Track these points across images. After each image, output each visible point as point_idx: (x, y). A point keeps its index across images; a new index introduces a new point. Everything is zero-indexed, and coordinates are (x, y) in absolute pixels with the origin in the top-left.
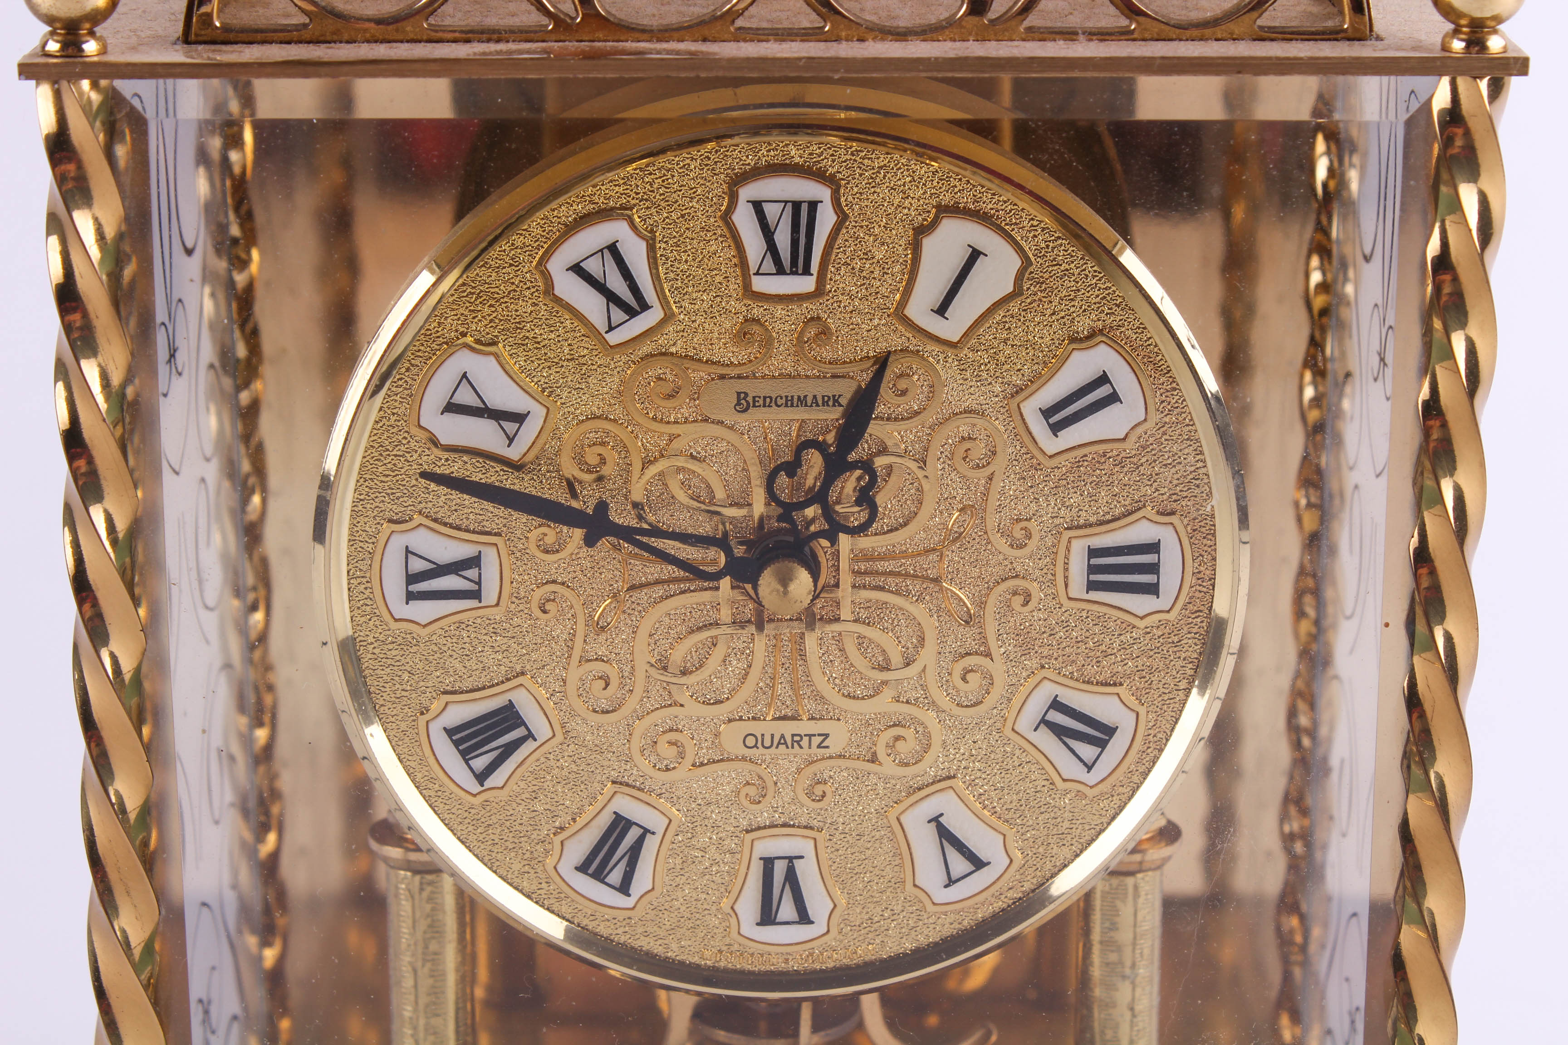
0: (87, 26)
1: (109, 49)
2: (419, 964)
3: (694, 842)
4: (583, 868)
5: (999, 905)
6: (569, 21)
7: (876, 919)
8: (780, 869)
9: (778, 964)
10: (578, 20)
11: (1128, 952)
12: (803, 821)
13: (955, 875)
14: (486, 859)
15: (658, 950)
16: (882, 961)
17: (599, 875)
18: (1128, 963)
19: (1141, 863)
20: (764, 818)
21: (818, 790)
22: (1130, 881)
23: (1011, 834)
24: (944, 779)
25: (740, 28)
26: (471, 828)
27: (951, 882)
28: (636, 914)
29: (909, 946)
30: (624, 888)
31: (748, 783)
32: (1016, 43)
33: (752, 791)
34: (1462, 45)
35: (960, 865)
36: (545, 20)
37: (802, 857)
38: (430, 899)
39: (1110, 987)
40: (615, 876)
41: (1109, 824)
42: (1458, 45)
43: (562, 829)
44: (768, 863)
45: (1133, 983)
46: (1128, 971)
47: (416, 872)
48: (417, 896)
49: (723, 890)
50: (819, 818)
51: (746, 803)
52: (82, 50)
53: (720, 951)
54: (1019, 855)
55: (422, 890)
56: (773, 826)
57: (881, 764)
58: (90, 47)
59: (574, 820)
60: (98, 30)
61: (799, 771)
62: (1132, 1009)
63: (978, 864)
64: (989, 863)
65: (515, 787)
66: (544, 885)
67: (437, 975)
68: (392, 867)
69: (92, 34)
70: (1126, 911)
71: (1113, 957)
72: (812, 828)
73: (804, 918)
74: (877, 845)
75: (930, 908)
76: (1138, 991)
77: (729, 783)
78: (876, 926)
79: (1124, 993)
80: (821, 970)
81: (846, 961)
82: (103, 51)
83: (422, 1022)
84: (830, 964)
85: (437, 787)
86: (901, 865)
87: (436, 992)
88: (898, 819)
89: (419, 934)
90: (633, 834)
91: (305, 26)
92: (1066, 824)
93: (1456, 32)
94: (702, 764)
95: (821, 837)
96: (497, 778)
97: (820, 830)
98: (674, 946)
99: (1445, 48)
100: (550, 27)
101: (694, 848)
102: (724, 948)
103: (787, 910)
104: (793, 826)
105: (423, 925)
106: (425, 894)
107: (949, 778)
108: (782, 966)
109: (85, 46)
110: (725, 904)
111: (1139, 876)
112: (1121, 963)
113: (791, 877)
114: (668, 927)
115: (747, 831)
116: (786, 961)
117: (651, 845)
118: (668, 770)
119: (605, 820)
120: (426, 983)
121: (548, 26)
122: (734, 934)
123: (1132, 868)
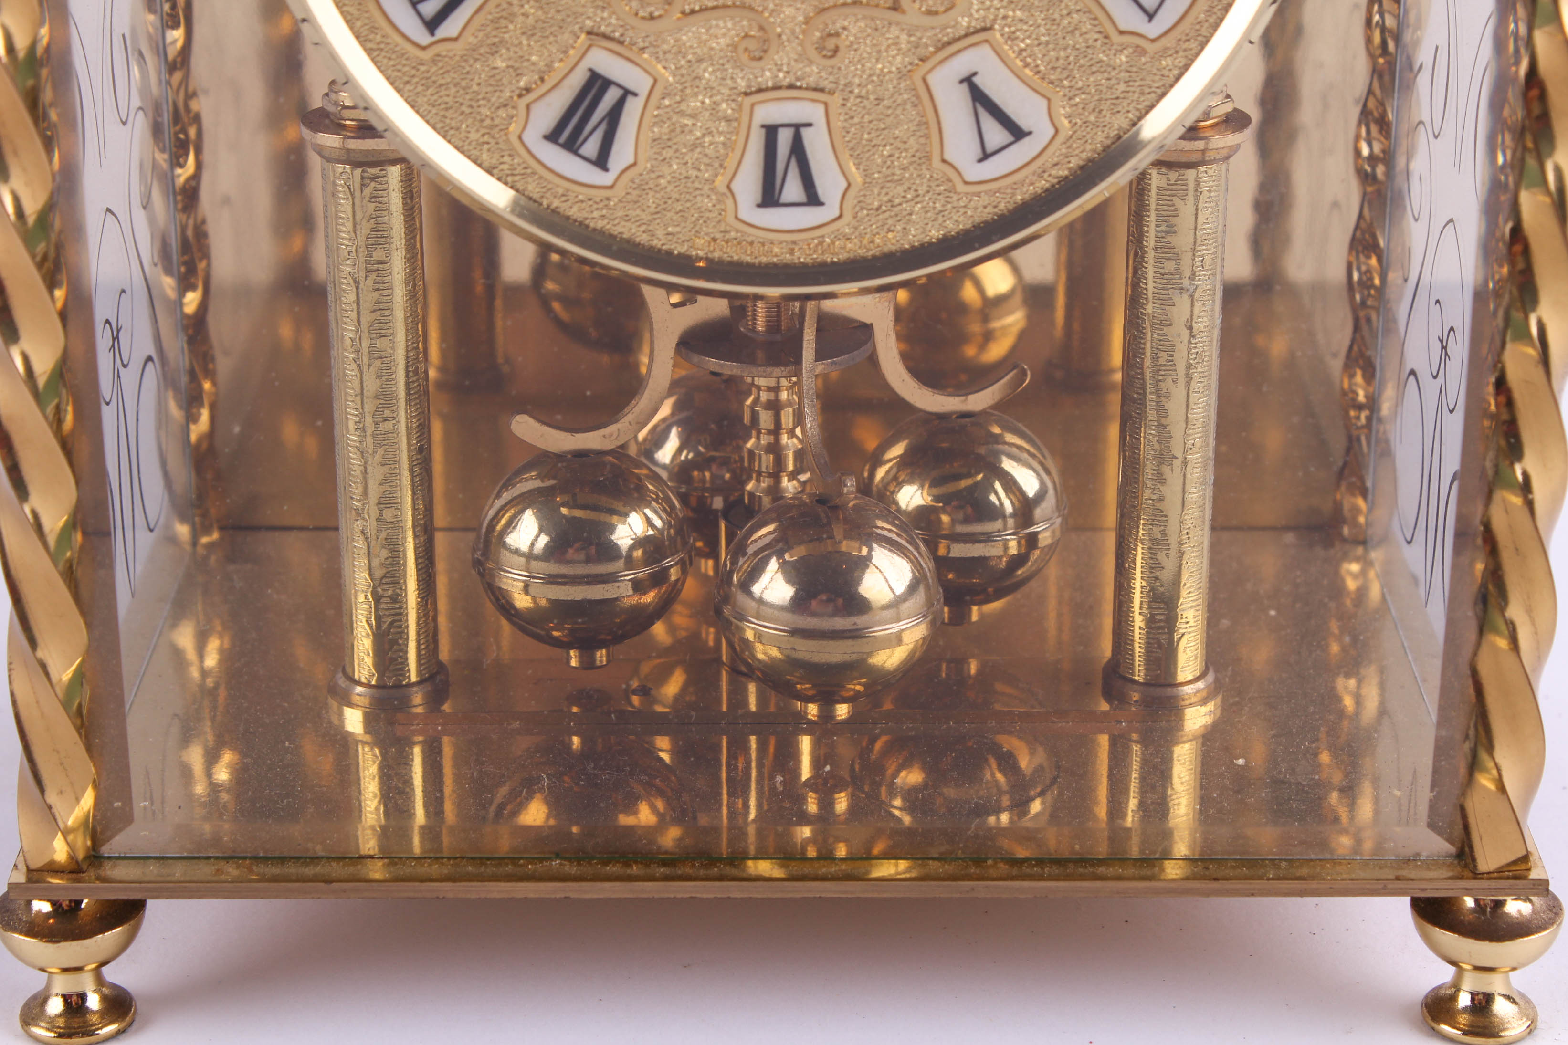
2: (362, 274)
3: (683, 106)
4: (552, 137)
5: (1043, 184)
7: (897, 201)
8: (784, 138)
9: (779, 254)
11: (1186, 259)
12: (812, 81)
13: (990, 148)
14: (439, 126)
15: (643, 238)
16: (904, 252)
17: (572, 146)
18: (1187, 273)
19: (1203, 151)
20: (767, 78)
21: (831, 43)
22: (1191, 174)
23: (1057, 101)
24: (977, 31)
26: (420, 88)
27: (986, 156)
28: (619, 191)
29: (935, 234)
30: (601, 161)
31: (747, 36)
33: (752, 45)
35: (996, 135)
37: (809, 125)
38: (373, 198)
39: (1165, 302)
40: (591, 147)
41: (1172, 86)
43: (528, 90)
44: (771, 131)
45: (1192, 296)
46: (1186, 283)
47: (356, 164)
48: (357, 194)
49: (716, 165)
50: (831, 78)
51: (745, 58)
53: (714, 240)
54: (1066, 122)
55: (363, 186)
56: (776, 88)
57: (904, 12)
59: (542, 80)
61: (807, 21)
62: (1191, 328)
63: (1018, 133)
64: (1030, 133)
65: (471, 39)
66: (506, 159)
67: (382, 288)
68: (328, 160)
70: (1186, 209)
71: (1170, 266)
72: (822, 90)
73: (813, 199)
74: (899, 111)
75: (960, 187)
76: (1198, 306)
77: (724, 35)
78: (896, 209)
79: (1181, 309)
80: (833, 263)
81: (862, 252)
83: (365, 344)
84: (843, 256)
85: (378, 38)
86: (927, 136)
87: (382, 308)
88: (924, 80)
89: (361, 240)
90: (611, 96)
92: (1122, 87)
94: (693, 12)
95: (835, 101)
96: (450, 27)
97: (831, 93)
98: (660, 233)
101: (682, 113)
102: (718, 236)
103: (793, 190)
104: (800, 88)
105: (365, 228)
106: (367, 191)
107: (984, 29)
108: (787, 258)
110: (720, 182)
111: (1202, 168)
112: (1178, 272)
113: (798, 150)
114: (652, 210)
115: (746, 94)
116: (792, 252)
117: (632, 109)
118: (652, 18)
119: (578, 79)
120: (369, 298)
122: (730, 219)
123: (1194, 158)
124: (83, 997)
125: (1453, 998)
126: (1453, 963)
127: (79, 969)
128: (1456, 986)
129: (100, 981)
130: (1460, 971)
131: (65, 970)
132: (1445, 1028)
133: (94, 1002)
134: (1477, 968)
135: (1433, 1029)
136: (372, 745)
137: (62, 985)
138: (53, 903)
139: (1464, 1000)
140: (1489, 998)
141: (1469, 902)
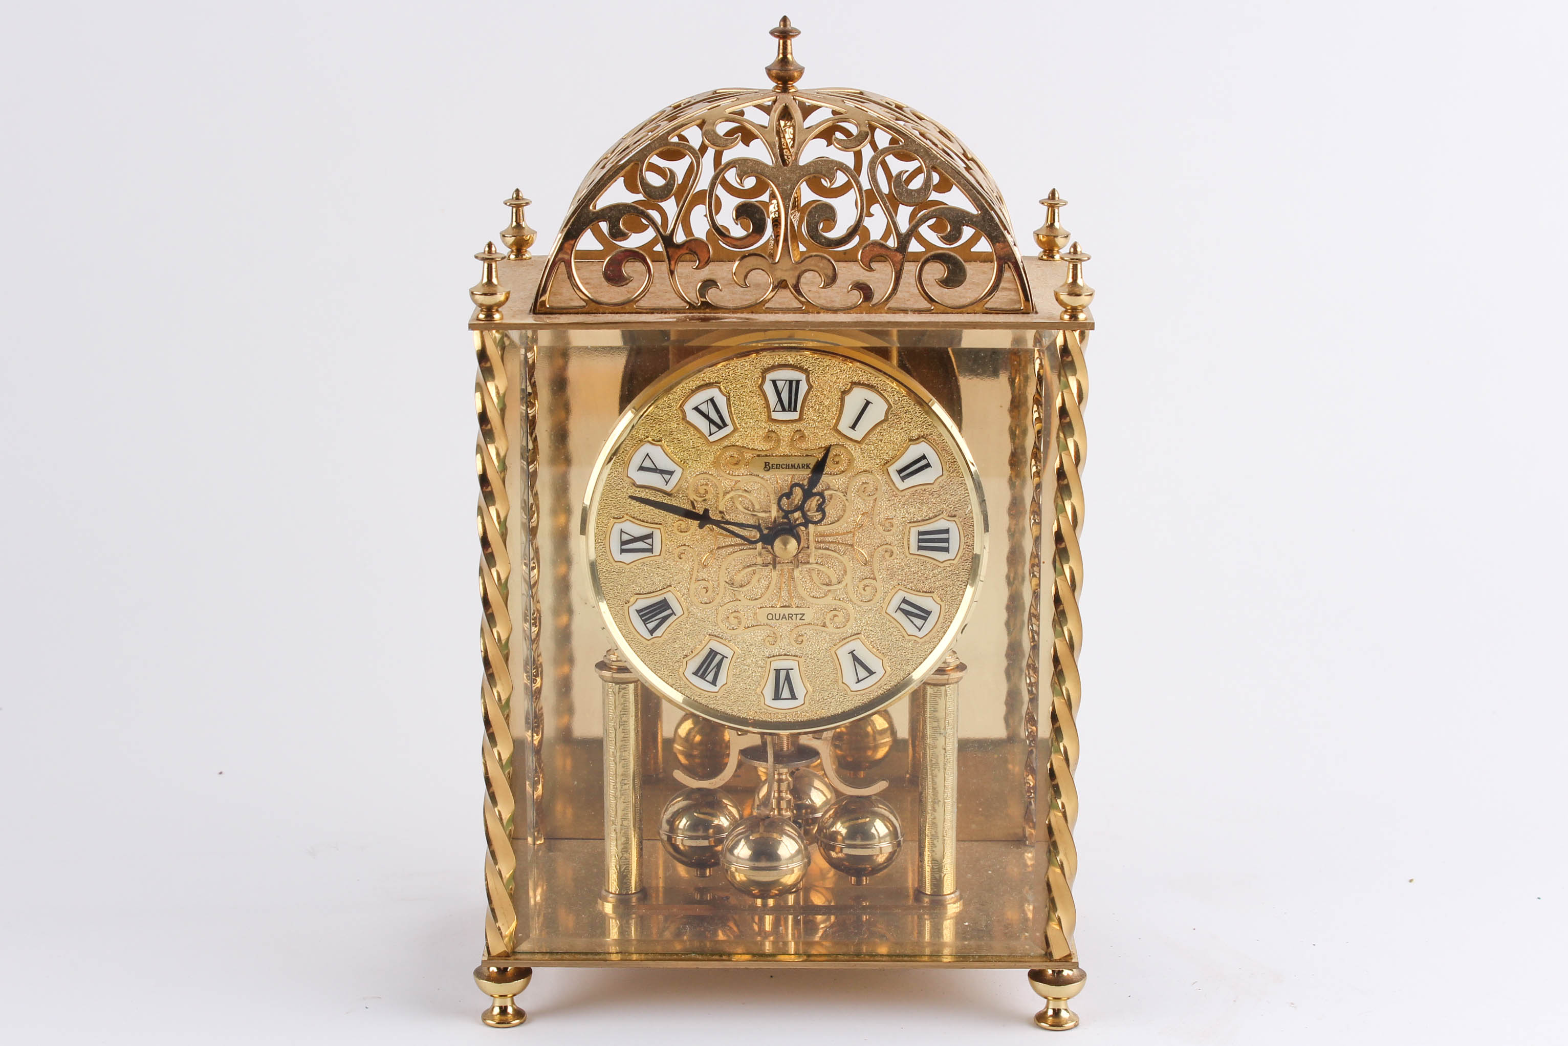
0: (496, 308)
1: (504, 317)
2: (618, 727)
3: (745, 662)
4: (695, 673)
5: (880, 692)
6: (695, 305)
7: (826, 698)
8: (783, 674)
9: (781, 718)
10: (699, 304)
11: (942, 721)
12: (793, 653)
13: (860, 678)
14: (653, 669)
15: (729, 712)
16: (828, 717)
17: (703, 677)
18: (943, 727)
19: (948, 680)
20: (776, 652)
21: (800, 639)
22: (943, 688)
23: (885, 660)
24: (855, 635)
25: (767, 308)
26: (646, 655)
27: (859, 681)
28: (721, 694)
29: (840, 711)
30: (714, 683)
31: (769, 636)
32: (883, 315)
33: (770, 639)
34: (1068, 317)
35: (862, 673)
36: (685, 304)
37: (792, 669)
38: (623, 696)
39: (935, 739)
40: (710, 677)
41: (928, 655)
42: (1066, 317)
43: (687, 656)
44: (778, 671)
45: (945, 736)
46: (942, 731)
47: (617, 683)
48: (617, 694)
49: (757, 684)
50: (800, 652)
51: (768, 644)
52: (493, 318)
53: (756, 712)
54: (889, 668)
55: (619, 692)
56: (780, 655)
57: (827, 627)
58: (497, 316)
59: (692, 652)
60: (500, 309)
61: (791, 630)
62: (945, 749)
63: (871, 673)
64: (875, 673)
65: (666, 637)
66: (678, 681)
67: (625, 732)
68: (606, 681)
69: (497, 311)
70: (941, 702)
71: (935, 724)
72: (797, 656)
73: (794, 697)
74: (826, 664)
75: (849, 693)
76: (947, 740)
77: (760, 636)
78: (825, 701)
79: (941, 741)
80: (801, 721)
81: (812, 717)
82: (502, 319)
83: (618, 754)
84: (806, 719)
85: (632, 637)
86: (837, 674)
87: (625, 739)
88: (835, 653)
89: (618, 713)
90: (718, 658)
91: (584, 307)
92: (910, 656)
93: (1066, 311)
94: (749, 627)
95: (802, 660)
96: (658, 633)
97: (801, 657)
98: (736, 710)
99: (1061, 319)
100: (687, 307)
101: (745, 665)
102: (757, 711)
103: (786, 693)
104: (789, 655)
105: (619, 708)
106: (621, 694)
107: (858, 634)
108: (784, 720)
109: (494, 316)
110: (759, 690)
111: (947, 686)
112: (939, 727)
113: (788, 678)
114: (733, 701)
115: (768, 657)
116: (786, 717)
117: (726, 662)
118: (733, 629)
119: (706, 652)
120: (620, 736)
121: (686, 307)
122: (763, 705)
123: (946, 682)
124: (506, 1007)
125: (1046, 1012)
126: (1046, 998)
127: (506, 996)
128: (1047, 1007)
129: (513, 1003)
130: (1048, 1000)
131: (501, 996)
132: (1043, 1024)
133: (510, 1010)
134: (1055, 998)
135: (1037, 1025)
136: (615, 919)
137: (499, 1002)
138: (498, 968)
139: (1050, 1012)
140: (1059, 1010)
141: (1050, 972)
